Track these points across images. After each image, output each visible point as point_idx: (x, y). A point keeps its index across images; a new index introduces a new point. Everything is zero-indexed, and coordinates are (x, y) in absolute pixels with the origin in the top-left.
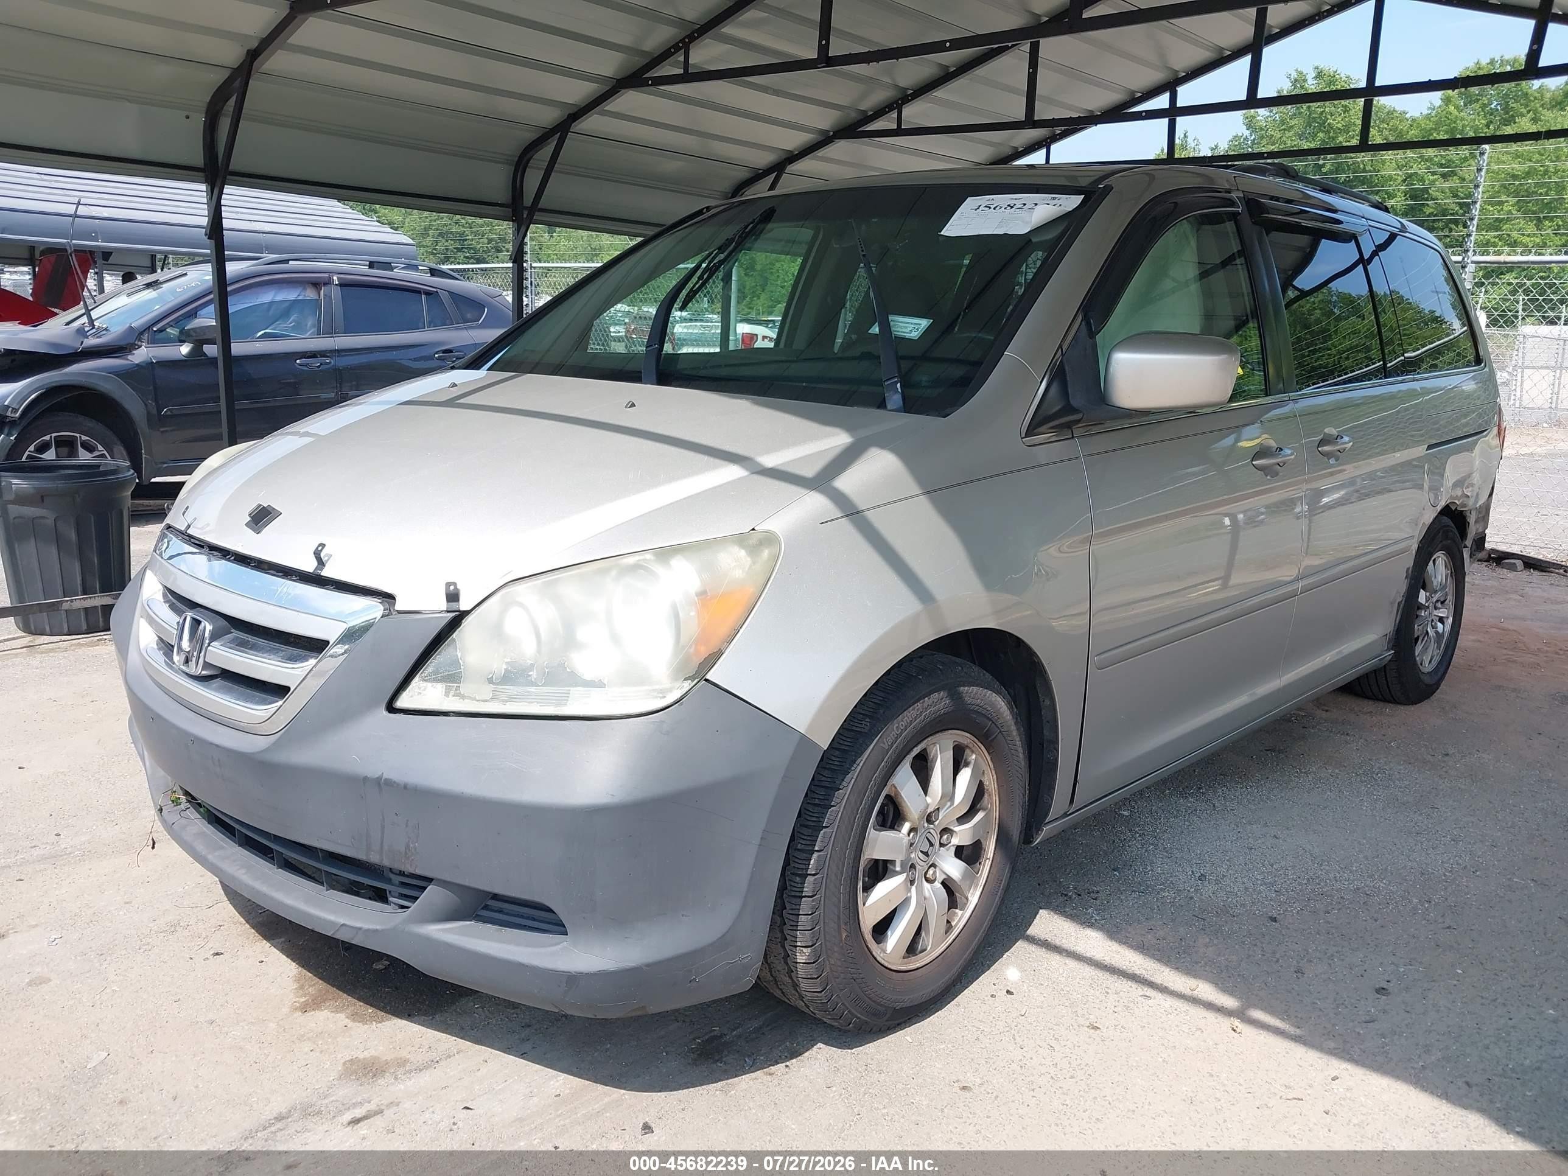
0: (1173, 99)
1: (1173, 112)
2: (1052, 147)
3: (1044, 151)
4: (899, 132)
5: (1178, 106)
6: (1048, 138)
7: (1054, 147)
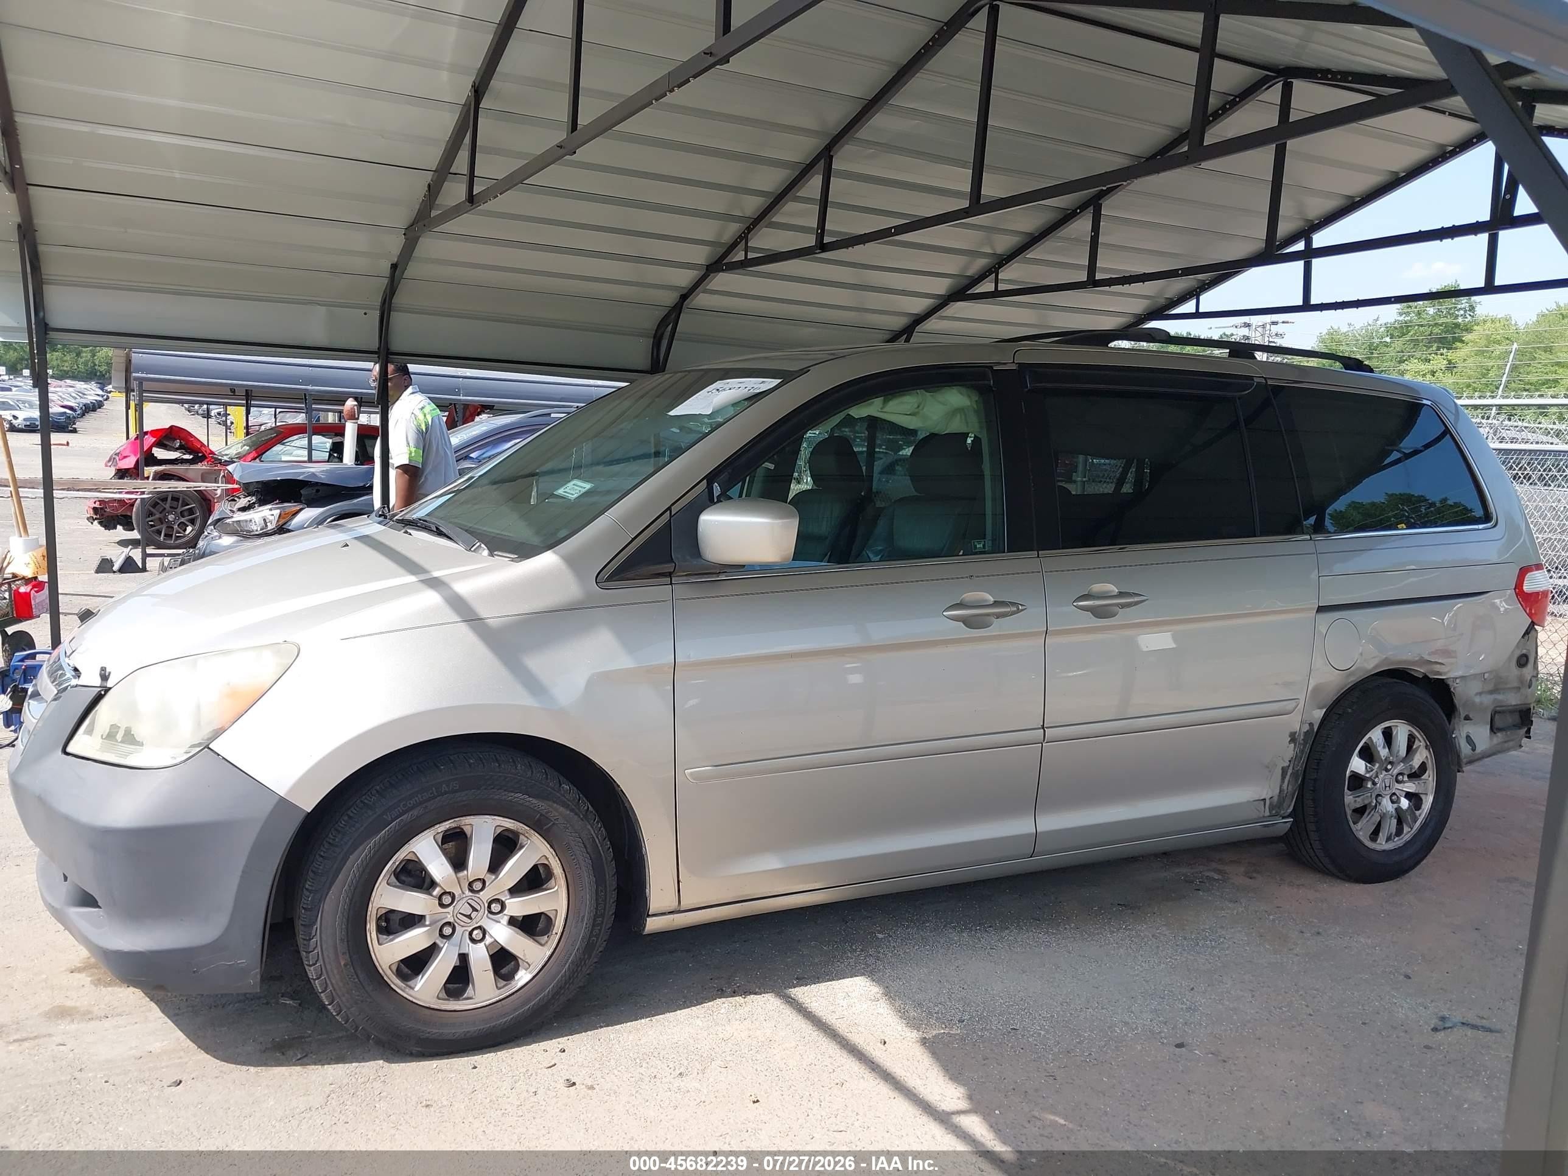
0: (1309, 243)
1: (1310, 254)
2: (1201, 298)
3: (1194, 301)
4: (996, 294)
5: (1314, 247)
6: (1198, 288)
7: (1203, 298)
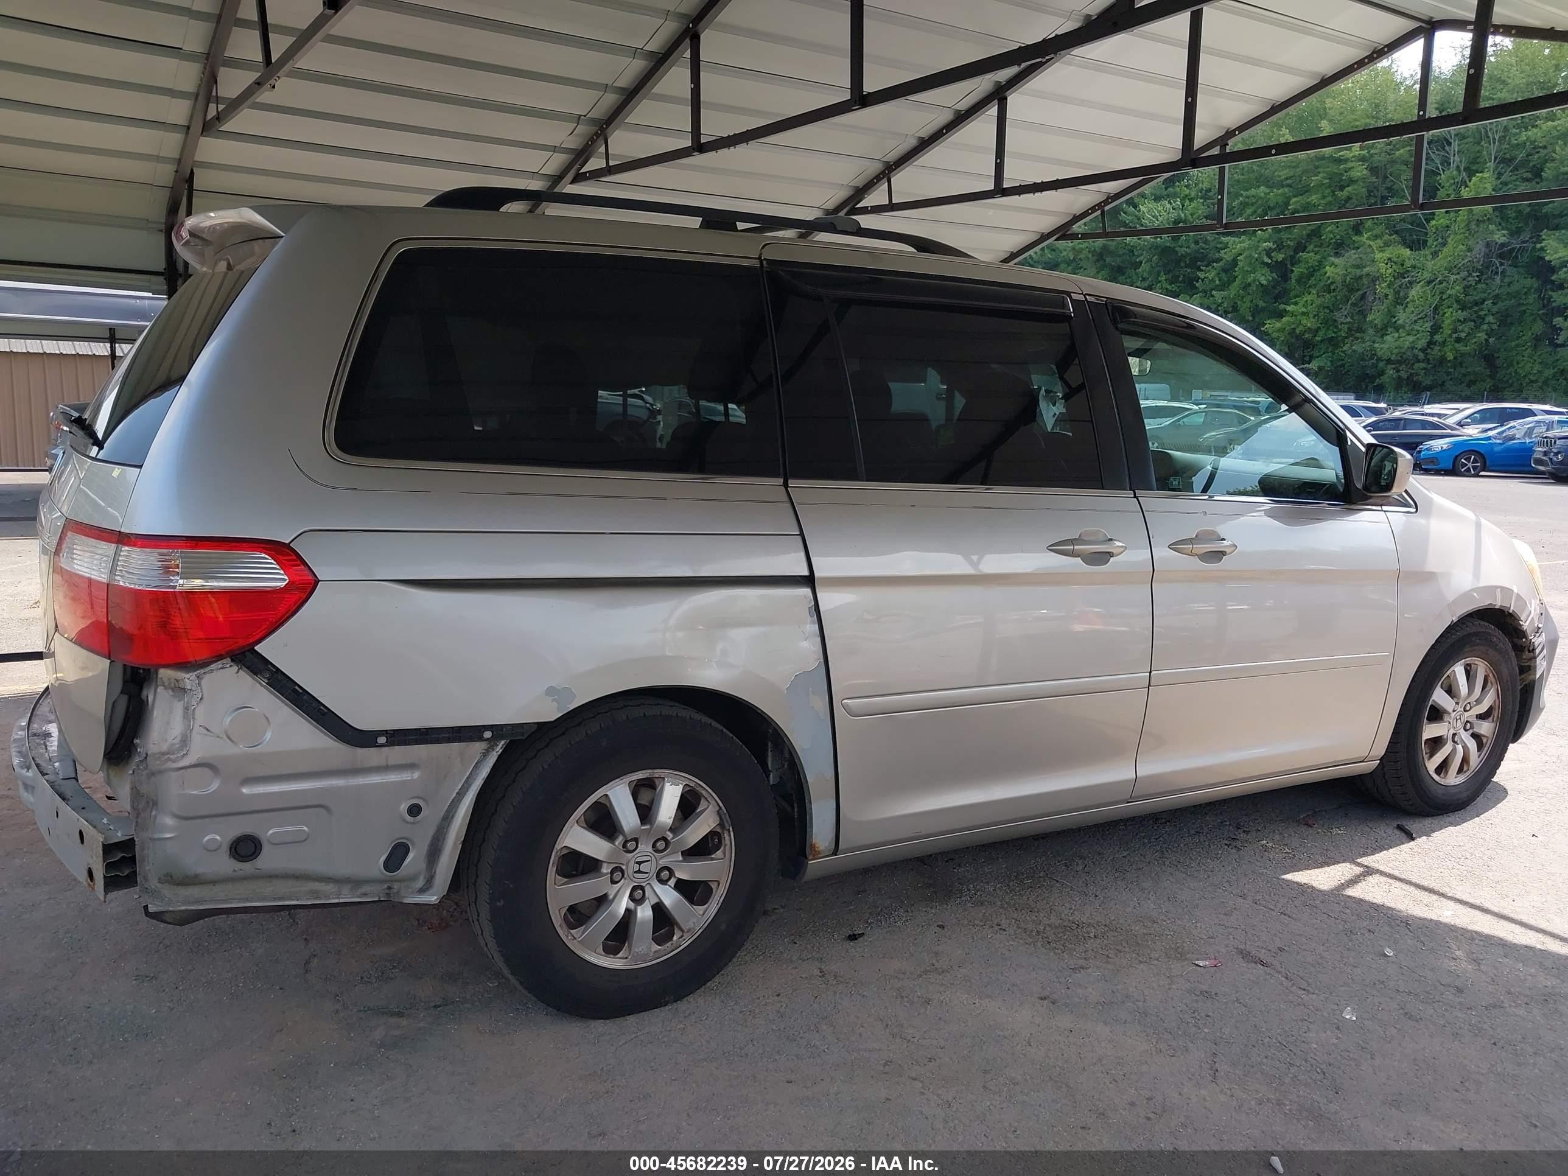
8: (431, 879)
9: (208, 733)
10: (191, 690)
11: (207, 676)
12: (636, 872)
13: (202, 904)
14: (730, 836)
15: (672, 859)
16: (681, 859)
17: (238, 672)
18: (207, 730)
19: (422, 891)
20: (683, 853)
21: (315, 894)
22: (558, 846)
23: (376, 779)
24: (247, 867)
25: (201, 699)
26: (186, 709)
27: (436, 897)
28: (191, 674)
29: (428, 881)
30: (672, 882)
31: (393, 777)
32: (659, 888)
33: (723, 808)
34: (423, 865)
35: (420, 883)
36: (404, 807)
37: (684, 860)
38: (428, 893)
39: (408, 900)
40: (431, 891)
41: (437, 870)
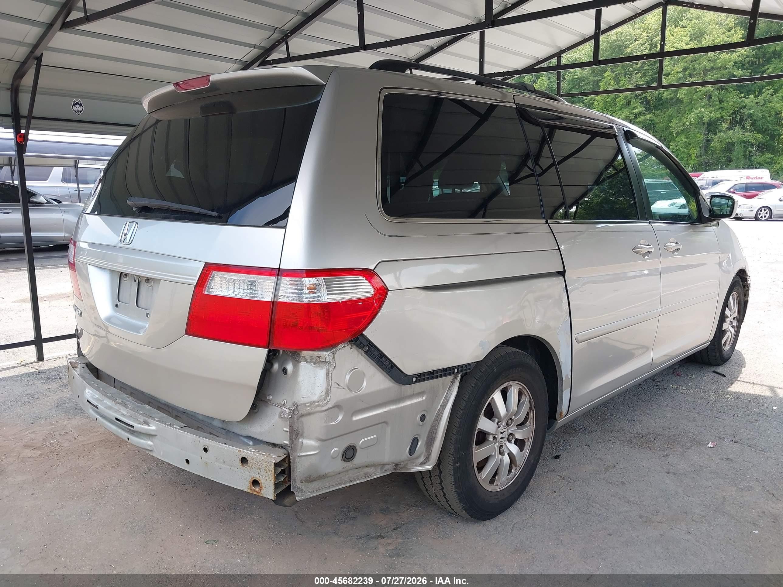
8: (429, 456)
9: (339, 387)
10: (329, 362)
11: (338, 353)
12: (501, 438)
13: (319, 492)
14: (533, 412)
15: (513, 429)
16: (516, 428)
17: (351, 348)
18: (339, 385)
19: (422, 464)
20: (517, 426)
21: (366, 474)
22: (477, 429)
23: (408, 403)
24: (349, 464)
25: (335, 367)
26: (327, 374)
27: (431, 466)
28: (329, 352)
29: (427, 457)
30: (513, 441)
31: (415, 401)
32: (508, 444)
33: (532, 399)
34: (424, 449)
35: (422, 459)
36: (419, 417)
37: (518, 429)
38: (426, 465)
39: (413, 470)
40: (428, 463)
41: (433, 451)
